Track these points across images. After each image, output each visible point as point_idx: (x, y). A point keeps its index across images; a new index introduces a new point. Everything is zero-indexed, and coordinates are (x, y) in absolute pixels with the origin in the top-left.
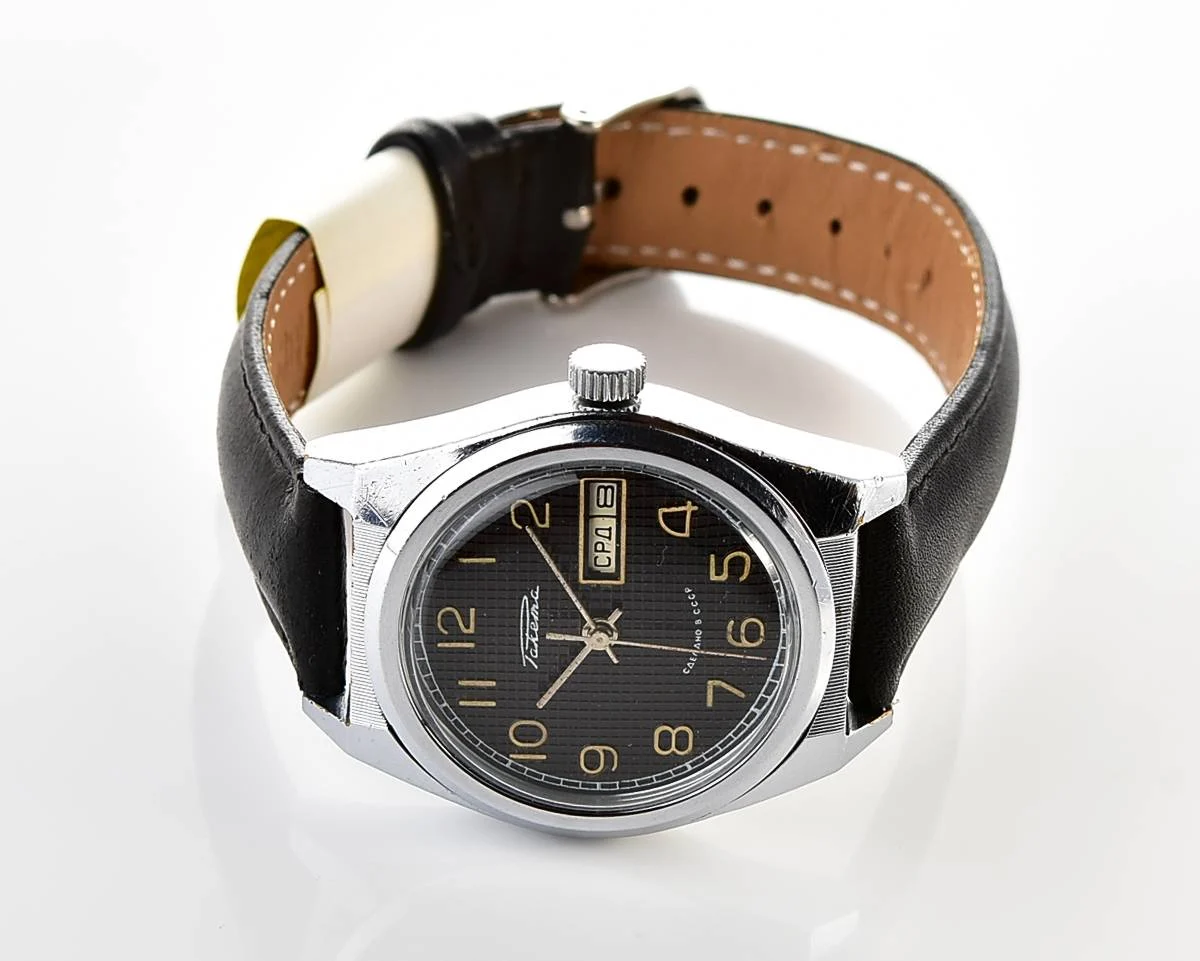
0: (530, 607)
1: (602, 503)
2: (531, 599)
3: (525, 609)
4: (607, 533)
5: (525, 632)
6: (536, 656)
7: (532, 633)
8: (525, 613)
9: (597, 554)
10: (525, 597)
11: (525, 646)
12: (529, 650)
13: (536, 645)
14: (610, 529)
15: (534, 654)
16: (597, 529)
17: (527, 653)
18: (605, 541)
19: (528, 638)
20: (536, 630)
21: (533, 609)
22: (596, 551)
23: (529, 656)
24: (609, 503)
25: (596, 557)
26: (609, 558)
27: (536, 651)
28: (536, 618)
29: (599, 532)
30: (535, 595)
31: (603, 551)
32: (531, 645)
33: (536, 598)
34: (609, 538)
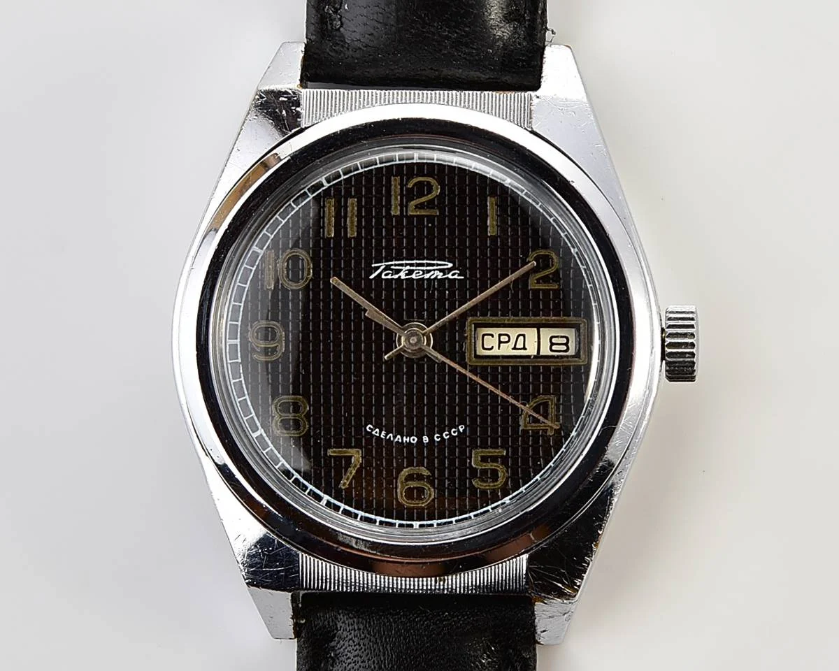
0: (440, 270)
1: (554, 340)
2: (450, 270)
3: (438, 265)
4: (520, 345)
5: (411, 265)
6: (383, 277)
7: (410, 272)
8: (433, 265)
9: (496, 337)
10: (450, 265)
11: (396, 265)
12: (392, 270)
13: (396, 277)
14: (524, 348)
15: (386, 275)
16: (524, 336)
17: (387, 268)
18: (511, 344)
19: (404, 268)
20: (414, 276)
21: (437, 273)
22: (500, 335)
23: (385, 269)
24: (554, 348)
25: (492, 336)
26: (492, 347)
27: (389, 277)
28: (427, 276)
29: (521, 338)
30: (453, 275)
31: (500, 342)
32: (398, 271)
33: (450, 276)
34: (515, 348)
